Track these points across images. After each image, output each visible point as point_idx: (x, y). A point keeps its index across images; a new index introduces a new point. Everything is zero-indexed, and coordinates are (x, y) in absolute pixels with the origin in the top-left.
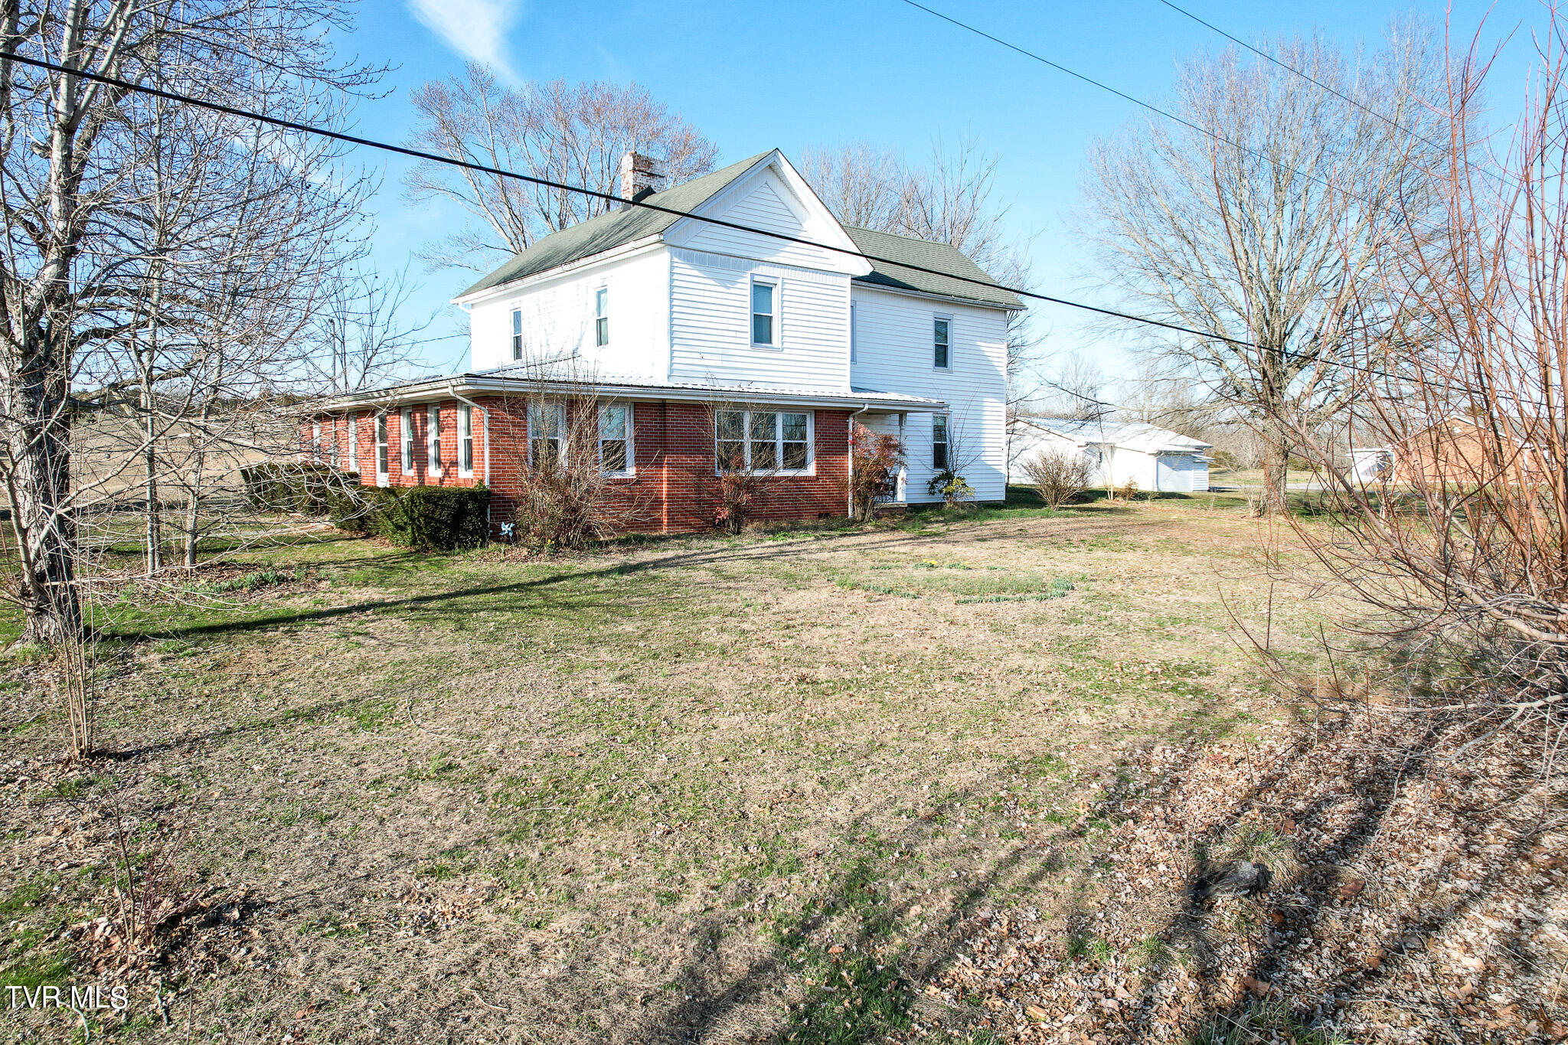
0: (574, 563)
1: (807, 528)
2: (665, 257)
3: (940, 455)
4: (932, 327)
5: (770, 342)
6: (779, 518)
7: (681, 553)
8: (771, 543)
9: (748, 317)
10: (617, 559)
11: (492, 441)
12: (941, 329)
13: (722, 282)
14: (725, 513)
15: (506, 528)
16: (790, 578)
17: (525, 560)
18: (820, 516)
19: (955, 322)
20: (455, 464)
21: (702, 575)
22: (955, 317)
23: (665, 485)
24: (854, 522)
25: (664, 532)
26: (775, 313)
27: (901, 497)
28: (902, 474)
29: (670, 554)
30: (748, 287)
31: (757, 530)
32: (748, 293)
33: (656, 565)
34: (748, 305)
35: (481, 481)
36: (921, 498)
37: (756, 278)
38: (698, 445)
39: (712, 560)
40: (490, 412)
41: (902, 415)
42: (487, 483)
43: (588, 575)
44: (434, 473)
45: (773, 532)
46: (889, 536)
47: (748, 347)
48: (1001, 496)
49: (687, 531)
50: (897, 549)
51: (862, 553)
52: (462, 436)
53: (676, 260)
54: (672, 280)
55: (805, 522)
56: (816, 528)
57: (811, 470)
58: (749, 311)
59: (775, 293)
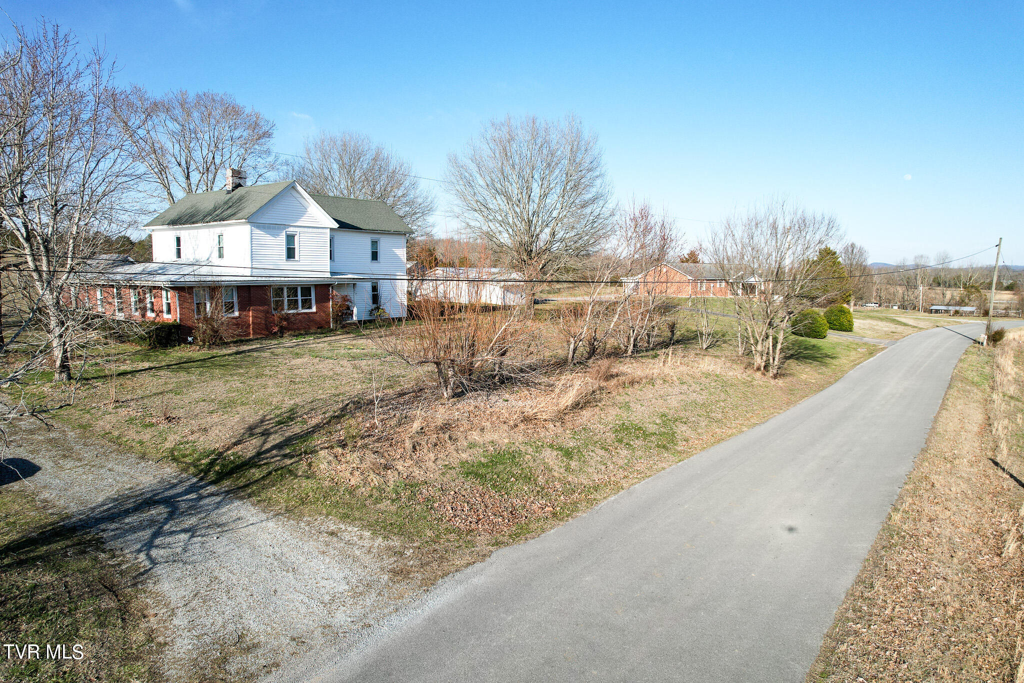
0: (218, 351)
1: (312, 333)
2: (248, 227)
3: (376, 298)
4: (370, 245)
5: (294, 258)
6: (299, 329)
7: (258, 346)
8: (295, 341)
9: (285, 249)
10: (234, 349)
11: (180, 305)
12: (374, 243)
13: (273, 235)
14: (276, 329)
15: (190, 339)
17: (199, 351)
18: (318, 328)
19: (381, 241)
20: (162, 312)
21: (267, 354)
22: (382, 239)
23: (251, 319)
24: (332, 330)
25: (251, 337)
26: (297, 246)
27: (355, 318)
28: (355, 310)
29: (254, 347)
30: (284, 236)
31: (290, 335)
32: (284, 239)
33: (249, 351)
34: (285, 244)
35: (175, 320)
36: (365, 317)
37: (288, 233)
38: (264, 302)
39: (270, 349)
40: (178, 293)
41: (354, 284)
42: (178, 321)
43: (225, 355)
44: (150, 315)
45: (297, 336)
46: (345, 336)
47: (285, 261)
48: (405, 314)
49: (261, 336)
50: (344, 342)
51: (330, 344)
52: (164, 301)
53: (253, 228)
54: (252, 236)
55: (312, 331)
56: (316, 333)
57: (314, 309)
58: (285, 246)
59: (296, 238)
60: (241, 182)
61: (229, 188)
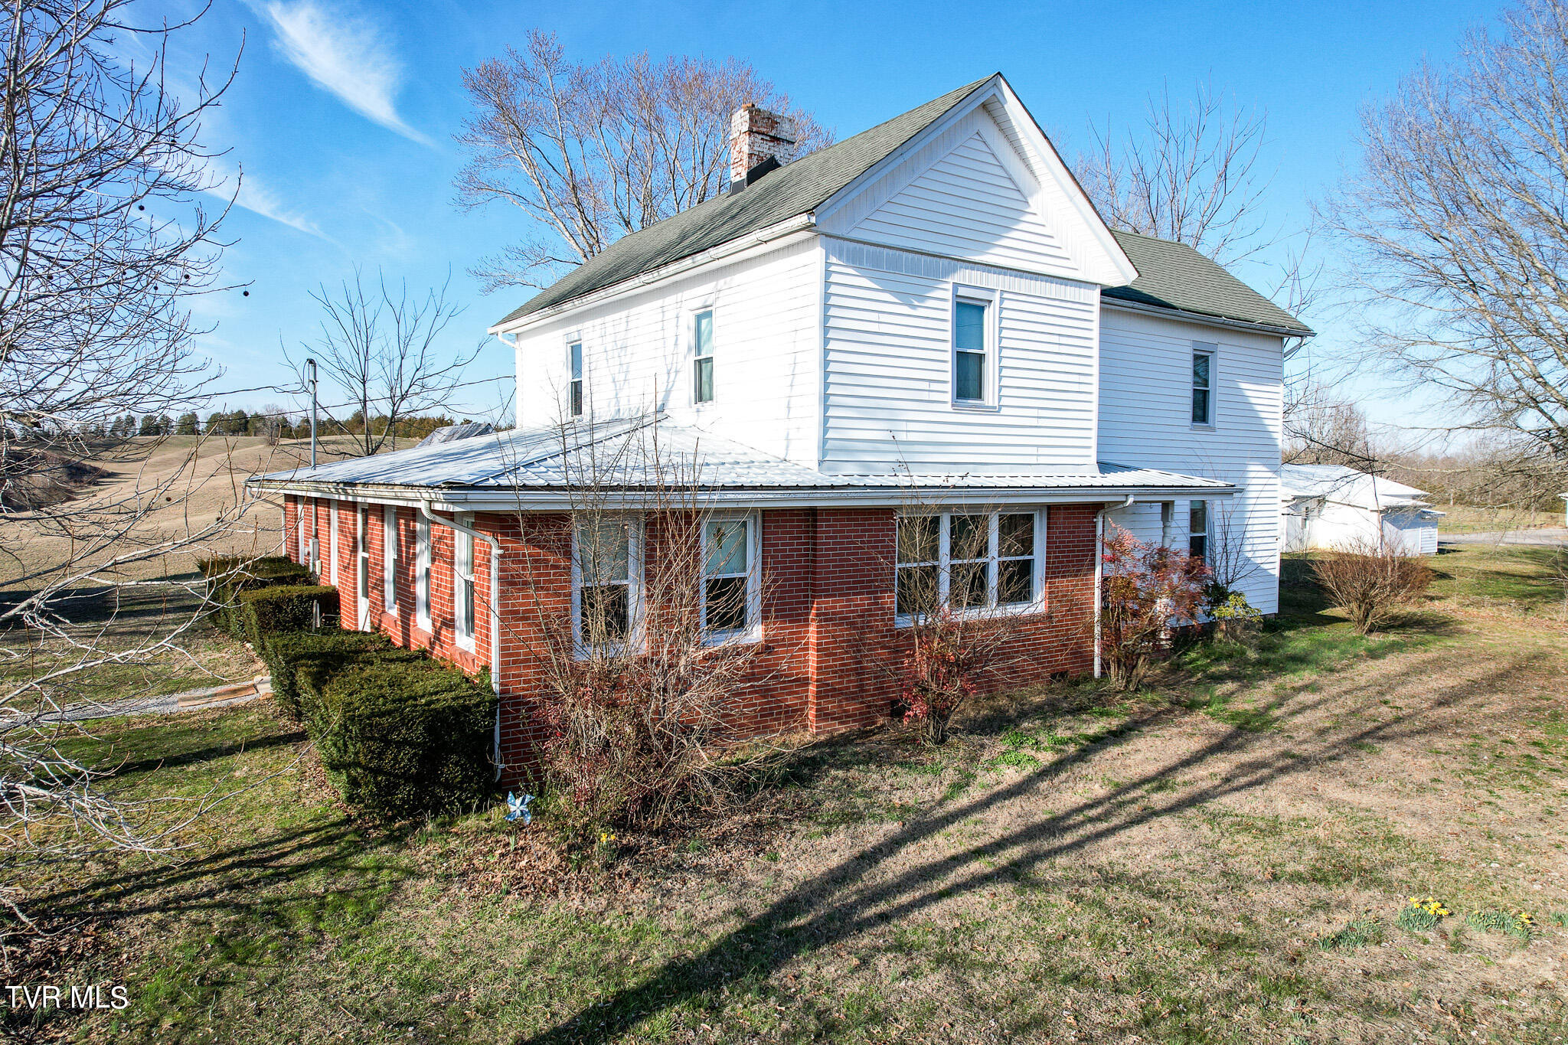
2: (816, 255)
4: (1190, 364)
5: (979, 396)
9: (948, 356)
11: (503, 597)
13: (908, 297)
18: (1052, 679)
19: (1220, 355)
20: (450, 619)
22: (1220, 348)
25: (811, 733)
26: (989, 348)
30: (949, 306)
31: (967, 724)
32: (948, 316)
34: (948, 336)
35: (488, 667)
37: (962, 292)
38: (868, 580)
40: (500, 545)
41: (1164, 505)
42: (495, 674)
44: (422, 622)
45: (991, 726)
47: (948, 407)
48: (1272, 607)
52: (461, 574)
53: (833, 260)
54: (827, 296)
55: (1035, 694)
57: (1038, 604)
58: (948, 346)
59: (989, 316)
60: (779, 152)
61: (738, 173)
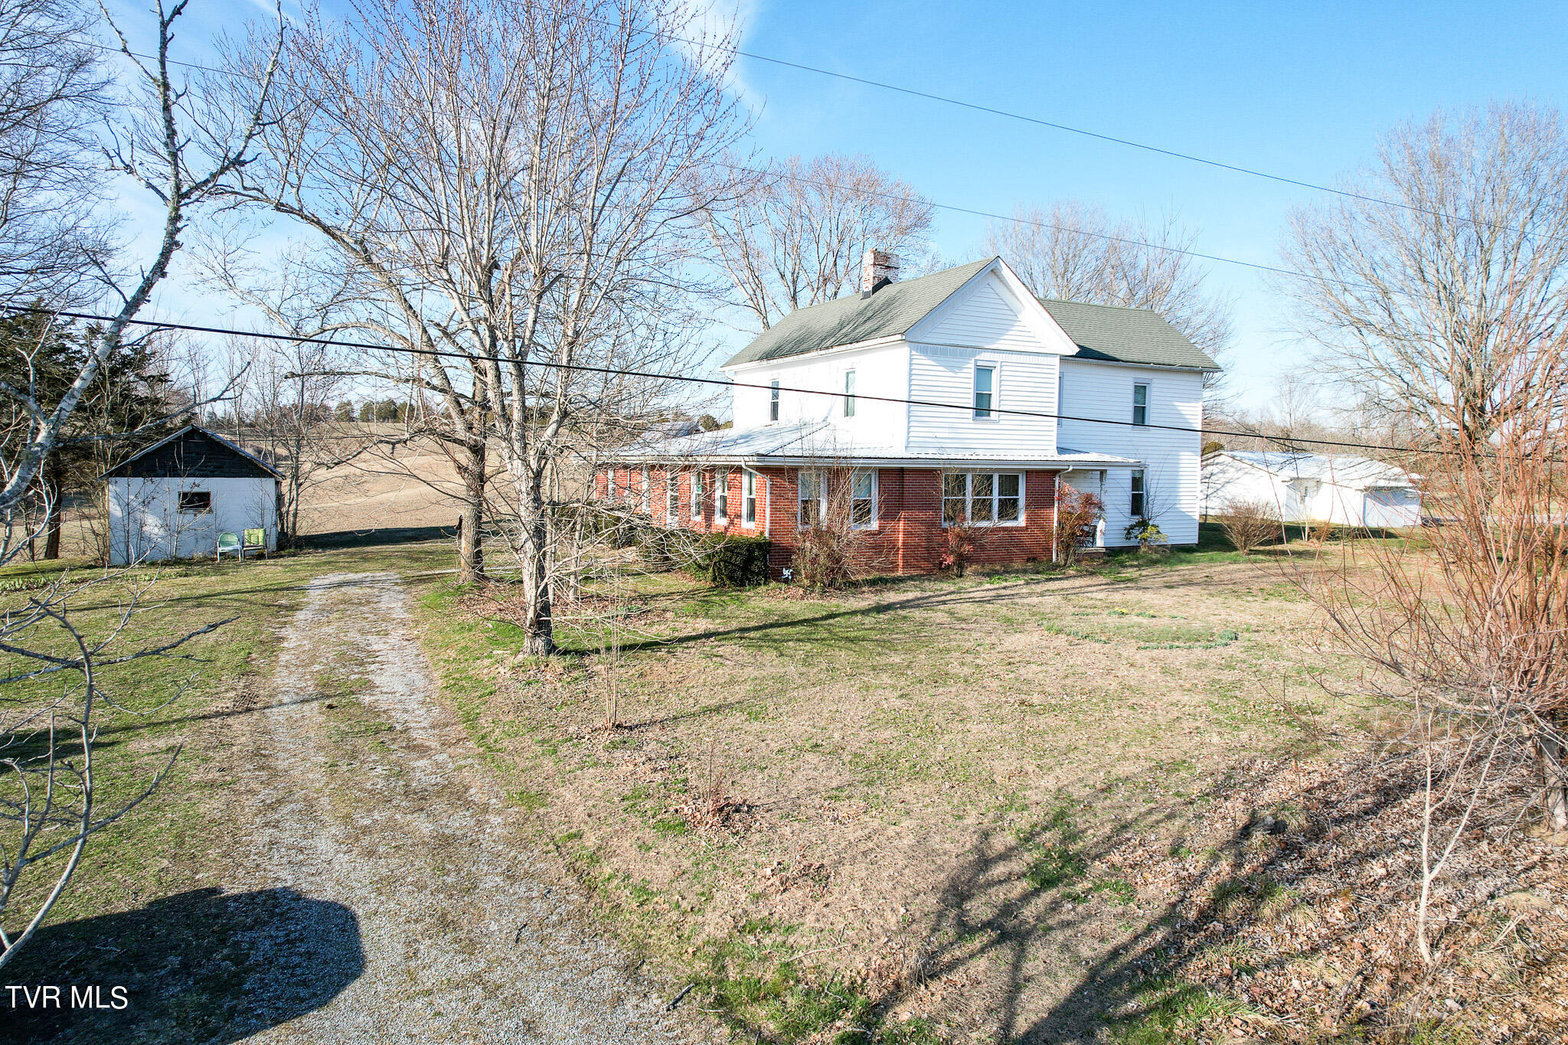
0: (841, 602)
1: (1017, 571)
2: (904, 351)
3: (1137, 504)
5: (989, 416)
6: (991, 561)
7: (919, 594)
8: (988, 586)
9: (971, 396)
10: (868, 600)
11: (772, 503)
12: (1141, 390)
13: (951, 368)
14: (950, 560)
15: (786, 573)
16: (1009, 621)
17: (802, 598)
18: (1028, 560)
19: (1153, 385)
20: (739, 516)
21: (940, 616)
22: (1155, 381)
23: (901, 536)
24: (1057, 566)
25: (900, 573)
26: (994, 392)
27: (1100, 542)
28: (1101, 525)
29: (910, 596)
30: (972, 371)
31: (976, 573)
32: (972, 375)
33: (904, 605)
34: (972, 386)
35: (762, 533)
36: (1119, 542)
37: (979, 363)
38: (929, 503)
39: (944, 602)
40: (771, 480)
41: (1102, 472)
42: (767, 535)
43: (854, 613)
44: (720, 522)
45: (989, 575)
46: (1087, 581)
47: (971, 421)
48: (1193, 539)
49: (918, 572)
50: (1094, 595)
51: (1066, 598)
52: (745, 495)
53: (914, 353)
54: (911, 370)
55: (1017, 565)
56: (1025, 572)
57: (1022, 521)
58: (972, 391)
59: (994, 374)
60: (890, 275)
61: (868, 287)
